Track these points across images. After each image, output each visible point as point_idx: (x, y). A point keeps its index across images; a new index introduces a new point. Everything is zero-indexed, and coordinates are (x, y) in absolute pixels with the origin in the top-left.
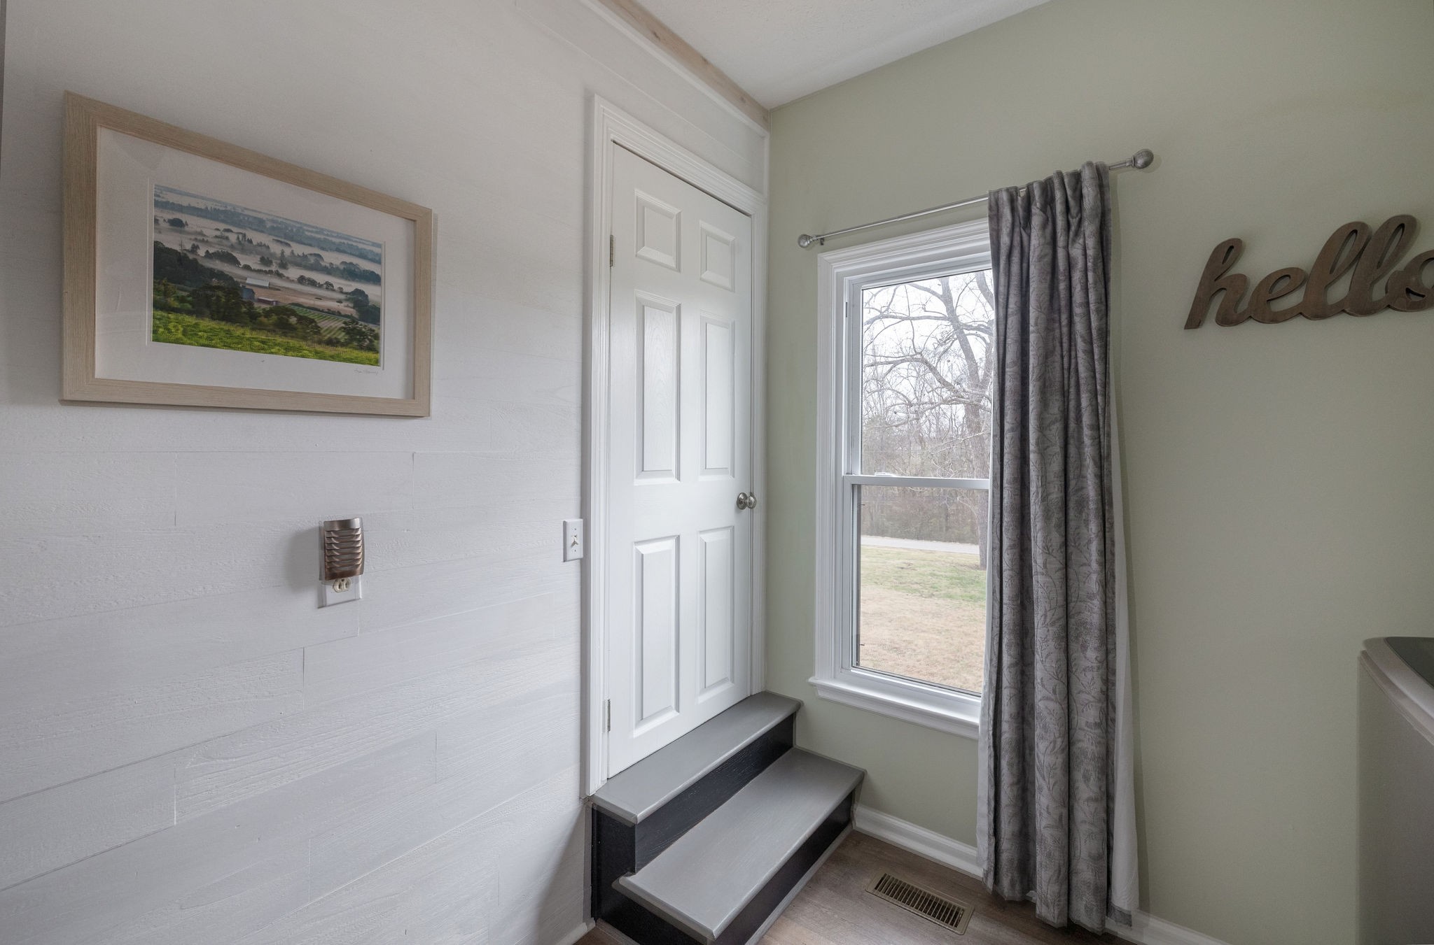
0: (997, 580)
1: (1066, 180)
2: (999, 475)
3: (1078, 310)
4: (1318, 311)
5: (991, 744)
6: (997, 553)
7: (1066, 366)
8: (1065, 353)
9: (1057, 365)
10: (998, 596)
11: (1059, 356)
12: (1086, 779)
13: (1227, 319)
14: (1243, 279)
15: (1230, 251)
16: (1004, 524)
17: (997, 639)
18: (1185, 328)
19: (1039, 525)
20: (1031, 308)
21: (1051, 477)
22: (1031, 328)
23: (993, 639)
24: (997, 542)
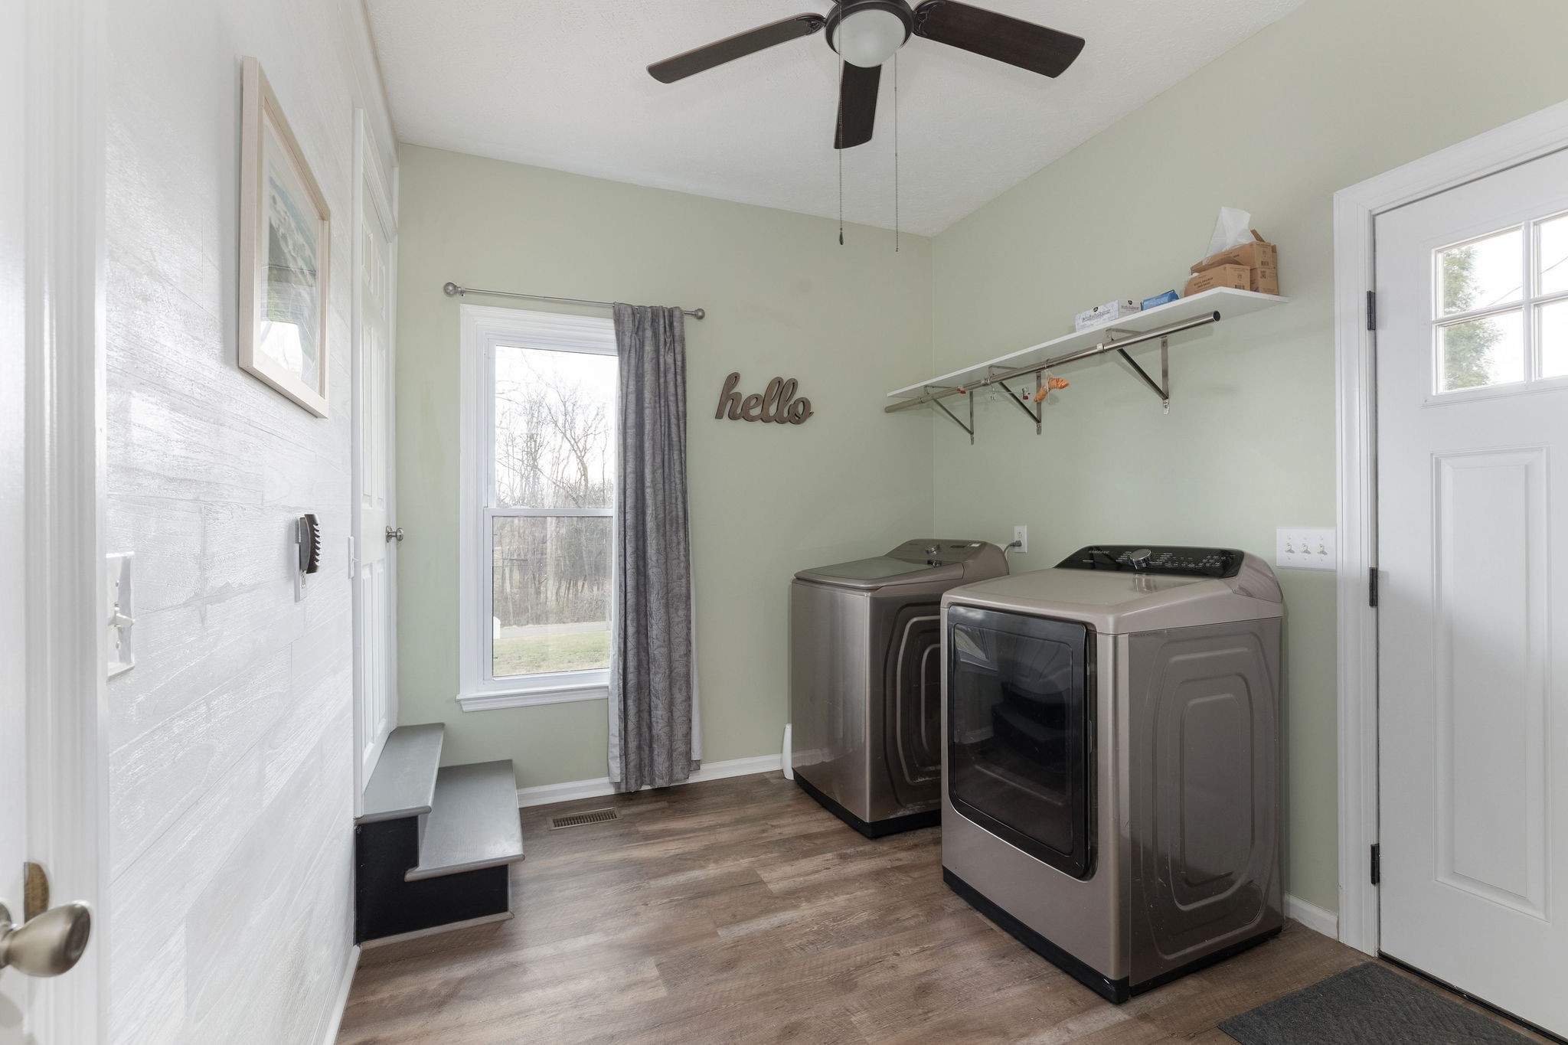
0: (623, 577)
1: (666, 314)
2: (623, 504)
3: (672, 398)
4: (765, 419)
5: (622, 693)
6: (622, 559)
7: (663, 432)
8: (663, 424)
9: (659, 431)
10: (624, 589)
11: (659, 426)
12: (680, 690)
13: (733, 417)
14: (739, 395)
15: (734, 379)
16: (628, 538)
17: (623, 618)
18: (716, 418)
19: (654, 535)
20: (646, 391)
21: (659, 503)
22: (646, 405)
23: (620, 620)
24: (623, 550)
